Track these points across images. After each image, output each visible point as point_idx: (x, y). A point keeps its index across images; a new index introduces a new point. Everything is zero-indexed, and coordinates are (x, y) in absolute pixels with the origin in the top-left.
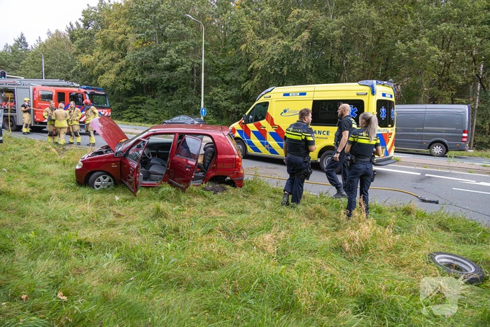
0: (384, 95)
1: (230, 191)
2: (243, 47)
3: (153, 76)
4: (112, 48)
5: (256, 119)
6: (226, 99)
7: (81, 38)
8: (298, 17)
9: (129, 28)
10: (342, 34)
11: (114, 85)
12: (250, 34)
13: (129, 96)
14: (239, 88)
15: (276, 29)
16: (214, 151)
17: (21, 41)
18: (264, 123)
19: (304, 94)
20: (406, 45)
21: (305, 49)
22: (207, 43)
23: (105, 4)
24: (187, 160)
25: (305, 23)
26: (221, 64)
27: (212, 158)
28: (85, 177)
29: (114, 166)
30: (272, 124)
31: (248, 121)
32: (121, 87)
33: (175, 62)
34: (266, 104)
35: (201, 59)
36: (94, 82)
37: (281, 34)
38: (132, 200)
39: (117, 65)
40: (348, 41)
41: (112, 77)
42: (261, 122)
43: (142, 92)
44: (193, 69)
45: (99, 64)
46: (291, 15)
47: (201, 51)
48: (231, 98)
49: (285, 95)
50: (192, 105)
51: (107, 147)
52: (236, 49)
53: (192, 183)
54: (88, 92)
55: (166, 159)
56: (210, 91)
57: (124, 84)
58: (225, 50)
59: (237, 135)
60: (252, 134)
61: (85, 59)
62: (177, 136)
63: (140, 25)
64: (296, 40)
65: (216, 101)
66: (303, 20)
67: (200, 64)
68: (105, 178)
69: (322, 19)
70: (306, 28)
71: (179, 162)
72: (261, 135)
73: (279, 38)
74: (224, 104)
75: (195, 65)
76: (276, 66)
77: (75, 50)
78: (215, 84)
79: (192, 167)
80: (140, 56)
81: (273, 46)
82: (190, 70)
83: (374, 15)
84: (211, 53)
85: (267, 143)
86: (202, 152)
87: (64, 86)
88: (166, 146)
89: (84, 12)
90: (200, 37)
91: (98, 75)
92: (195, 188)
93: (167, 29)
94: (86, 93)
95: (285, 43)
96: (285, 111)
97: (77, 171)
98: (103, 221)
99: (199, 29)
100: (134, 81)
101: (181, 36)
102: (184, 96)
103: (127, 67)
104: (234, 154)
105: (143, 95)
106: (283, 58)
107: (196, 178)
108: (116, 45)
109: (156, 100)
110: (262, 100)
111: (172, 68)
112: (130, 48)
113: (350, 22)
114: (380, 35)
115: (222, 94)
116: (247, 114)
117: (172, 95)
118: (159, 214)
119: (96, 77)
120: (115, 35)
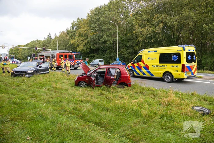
0: (189, 50)
1: (126, 88)
2: (134, 32)
3: (98, 46)
4: (82, 36)
5: (138, 62)
6: (127, 54)
7: (71, 33)
8: (157, 18)
9: (89, 28)
10: (178, 24)
11: (82, 50)
12: (137, 26)
13: (88, 54)
14: (133, 49)
15: (148, 23)
16: (120, 74)
17: (49, 36)
18: (140, 63)
19: (156, 51)
20: (209, 26)
21: (161, 31)
22: (119, 31)
23: (80, 20)
24: (111, 77)
25: (161, 20)
26: (125, 39)
27: (120, 76)
28: (78, 83)
29: (87, 79)
30: (144, 63)
31: (134, 62)
32: (85, 51)
33: (106, 40)
34: (141, 56)
35: (116, 38)
36: (75, 49)
37: (150, 25)
38: (93, 90)
39: (84, 42)
40: (181, 26)
41: (82, 47)
42: (139, 63)
43: (93, 52)
44: (113, 42)
45: (77, 43)
46: (154, 17)
47: (116, 35)
48: (129, 53)
49: (149, 52)
50: (113, 57)
51: (84, 73)
52: (131, 33)
53: (112, 85)
54: (75, 54)
55: (103, 77)
56: (121, 51)
57: (86, 50)
58: (126, 34)
59: (130, 68)
60: (136, 68)
61: (72, 41)
62: (108, 69)
63: (93, 27)
64: (157, 27)
65: (123, 54)
66: (160, 19)
67: (116, 40)
68: (84, 83)
69: (168, 18)
70: (162, 22)
71: (108, 78)
72: (140, 68)
73: (149, 27)
74: (126, 56)
75: (114, 41)
76: (149, 39)
77: (68, 38)
78: (122, 47)
79: (113, 79)
80: (93, 38)
81: (146, 31)
82: (112, 42)
83: (192, 14)
84: (120, 35)
85: (142, 71)
86: (116, 74)
87: (66, 52)
88: (103, 73)
89: (72, 23)
90: (116, 29)
91: (77, 47)
92: (113, 87)
93: (103, 27)
94: (74, 54)
95: (152, 29)
96: (149, 58)
97: (75, 81)
98: (85, 96)
99: (115, 26)
100: (90, 48)
101: (109, 30)
102: (110, 53)
103: (88, 43)
104: (127, 75)
105: (94, 54)
106: (152, 35)
107: (114, 84)
108: (83, 35)
109: (99, 55)
110: (139, 54)
111: (105, 42)
112: (89, 36)
113: (181, 18)
114: (196, 23)
115: (125, 52)
116: (134, 60)
117: (105, 53)
118: (101, 94)
119: (76, 48)
120: (84, 31)
